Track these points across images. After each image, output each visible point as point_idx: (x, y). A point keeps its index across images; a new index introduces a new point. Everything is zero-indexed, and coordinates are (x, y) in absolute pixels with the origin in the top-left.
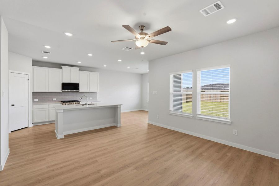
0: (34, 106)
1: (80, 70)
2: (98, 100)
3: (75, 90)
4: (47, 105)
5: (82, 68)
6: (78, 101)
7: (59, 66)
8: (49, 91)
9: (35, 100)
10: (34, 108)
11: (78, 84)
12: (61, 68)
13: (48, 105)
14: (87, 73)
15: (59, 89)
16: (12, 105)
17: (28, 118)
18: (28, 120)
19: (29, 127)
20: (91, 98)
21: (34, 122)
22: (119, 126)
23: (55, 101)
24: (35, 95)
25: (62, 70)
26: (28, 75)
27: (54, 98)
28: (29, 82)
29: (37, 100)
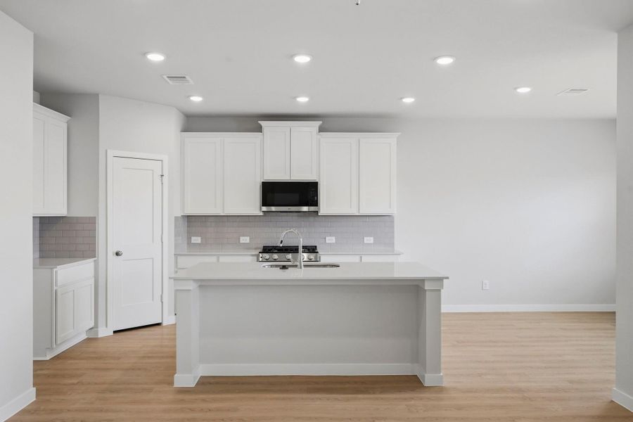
0: (180, 259)
1: (321, 130)
2: (397, 248)
3: (305, 209)
4: (214, 259)
5: (328, 123)
7: (251, 122)
8: (223, 212)
9: (194, 240)
10: (179, 267)
11: (317, 183)
12: (260, 129)
14: (350, 139)
15: (251, 204)
16: (117, 254)
17: (162, 296)
18: (162, 302)
19: (164, 324)
20: (369, 240)
22: (429, 380)
23: (247, 247)
24: (192, 222)
25: (264, 135)
26: (162, 161)
27: (243, 236)
28: (164, 182)
29: (196, 240)
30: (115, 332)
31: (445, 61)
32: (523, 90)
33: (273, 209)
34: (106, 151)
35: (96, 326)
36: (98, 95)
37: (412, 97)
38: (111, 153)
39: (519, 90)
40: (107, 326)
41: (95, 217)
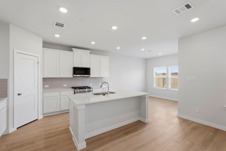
0: (44, 94)
1: (90, 53)
3: (87, 76)
5: (93, 51)
6: (89, 88)
7: (70, 48)
9: (46, 86)
10: (44, 96)
11: (90, 68)
12: (72, 51)
13: (59, 93)
14: (98, 57)
15: (69, 74)
16: (19, 94)
17: (38, 109)
18: (38, 111)
19: (39, 119)
21: (44, 112)
23: (65, 87)
24: (44, 79)
25: (73, 52)
26: (38, 57)
27: (65, 84)
28: (39, 65)
29: (47, 86)
30: (17, 128)
31: (144, 38)
32: (143, 49)
33: (78, 75)
34: (13, 50)
35: (8, 128)
36: (9, 24)
37: (119, 47)
38: (16, 51)
39: (142, 49)
40: (13, 127)
41: (7, 79)
